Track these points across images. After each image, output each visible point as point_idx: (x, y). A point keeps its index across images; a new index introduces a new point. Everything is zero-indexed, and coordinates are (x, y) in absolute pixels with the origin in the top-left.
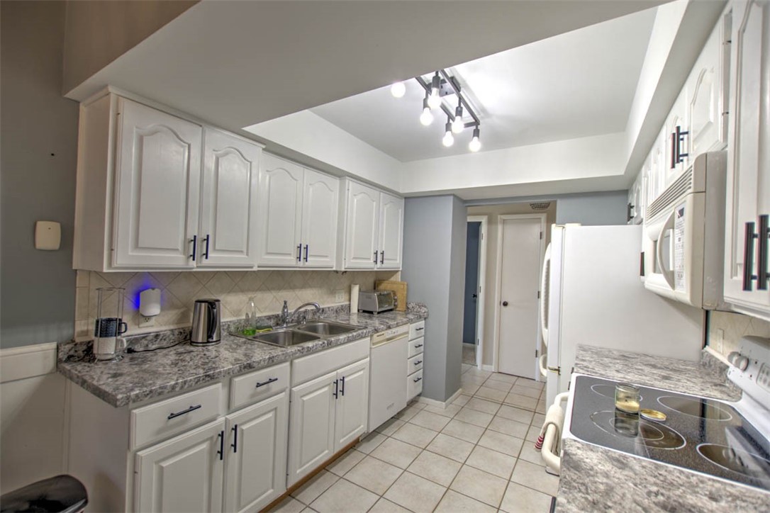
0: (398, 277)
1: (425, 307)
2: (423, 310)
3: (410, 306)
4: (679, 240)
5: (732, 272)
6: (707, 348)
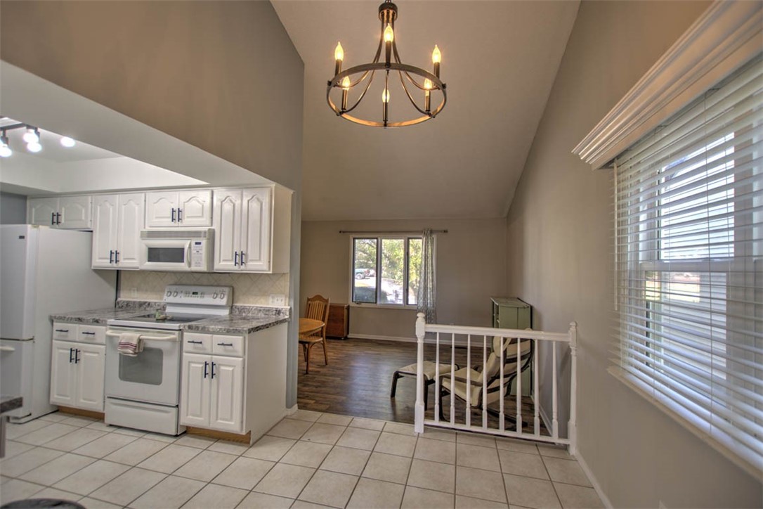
4: (198, 252)
5: (220, 262)
6: (119, 299)
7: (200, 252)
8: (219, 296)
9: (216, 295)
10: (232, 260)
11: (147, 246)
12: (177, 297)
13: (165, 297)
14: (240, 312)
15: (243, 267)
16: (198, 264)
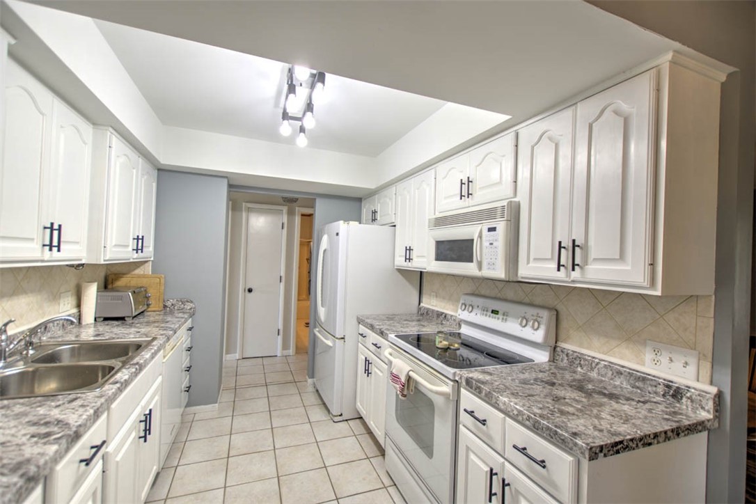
0: (148, 269)
1: (192, 302)
2: (188, 306)
3: (169, 304)
4: (491, 244)
5: (528, 263)
6: (422, 304)
7: (495, 244)
8: (531, 323)
9: (524, 321)
10: (552, 259)
11: (434, 239)
12: (473, 314)
13: (460, 311)
14: (571, 363)
15: (576, 275)
16: (492, 265)
